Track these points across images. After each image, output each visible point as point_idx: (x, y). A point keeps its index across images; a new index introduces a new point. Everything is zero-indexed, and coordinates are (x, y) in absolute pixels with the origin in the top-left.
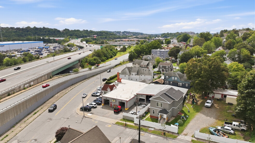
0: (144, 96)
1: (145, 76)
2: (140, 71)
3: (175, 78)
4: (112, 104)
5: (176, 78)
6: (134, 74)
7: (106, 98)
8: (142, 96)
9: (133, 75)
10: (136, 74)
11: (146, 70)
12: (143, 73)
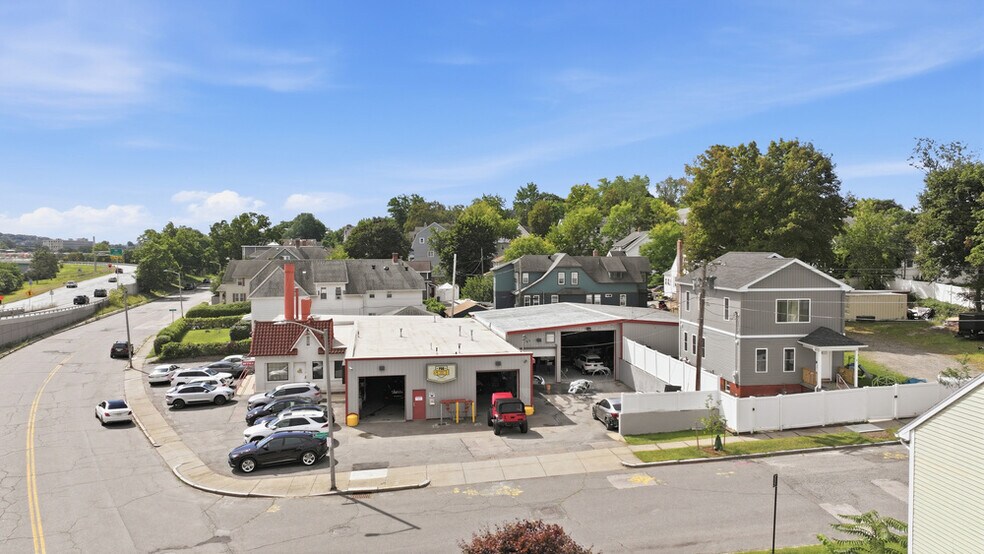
0: (550, 338)
1: (389, 296)
2: (361, 277)
3: (568, 277)
4: (424, 402)
5: (575, 275)
6: (330, 290)
7: (382, 368)
8: (539, 340)
9: (324, 296)
10: (343, 288)
11: (387, 269)
12: (378, 281)
